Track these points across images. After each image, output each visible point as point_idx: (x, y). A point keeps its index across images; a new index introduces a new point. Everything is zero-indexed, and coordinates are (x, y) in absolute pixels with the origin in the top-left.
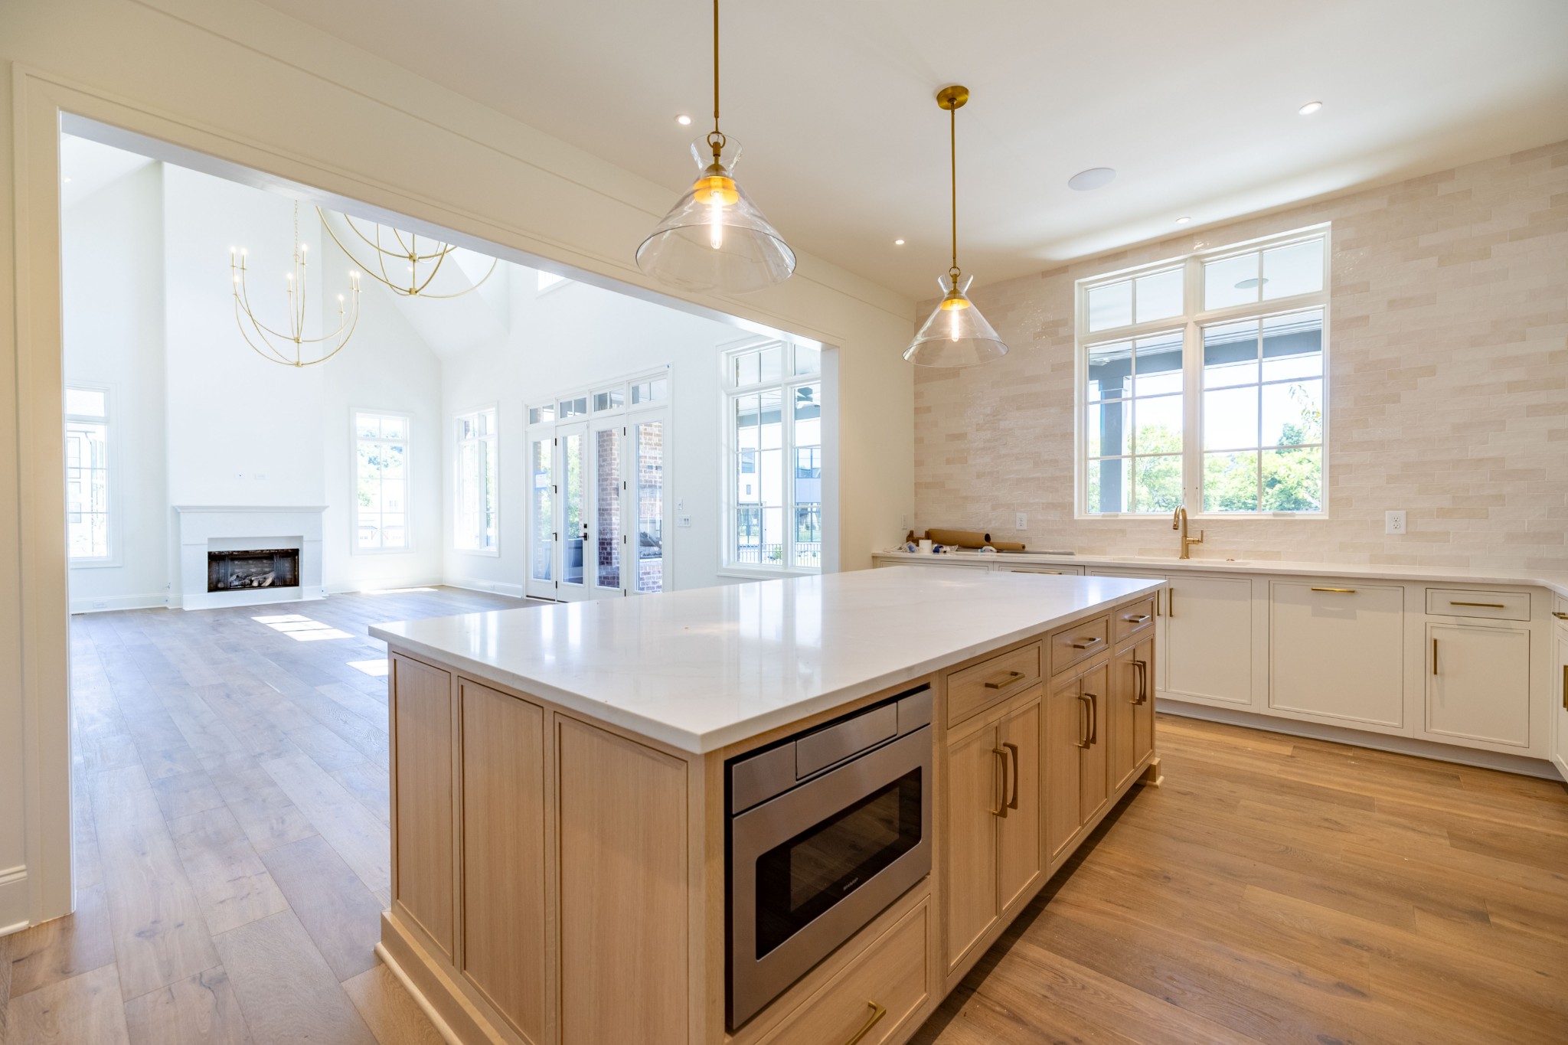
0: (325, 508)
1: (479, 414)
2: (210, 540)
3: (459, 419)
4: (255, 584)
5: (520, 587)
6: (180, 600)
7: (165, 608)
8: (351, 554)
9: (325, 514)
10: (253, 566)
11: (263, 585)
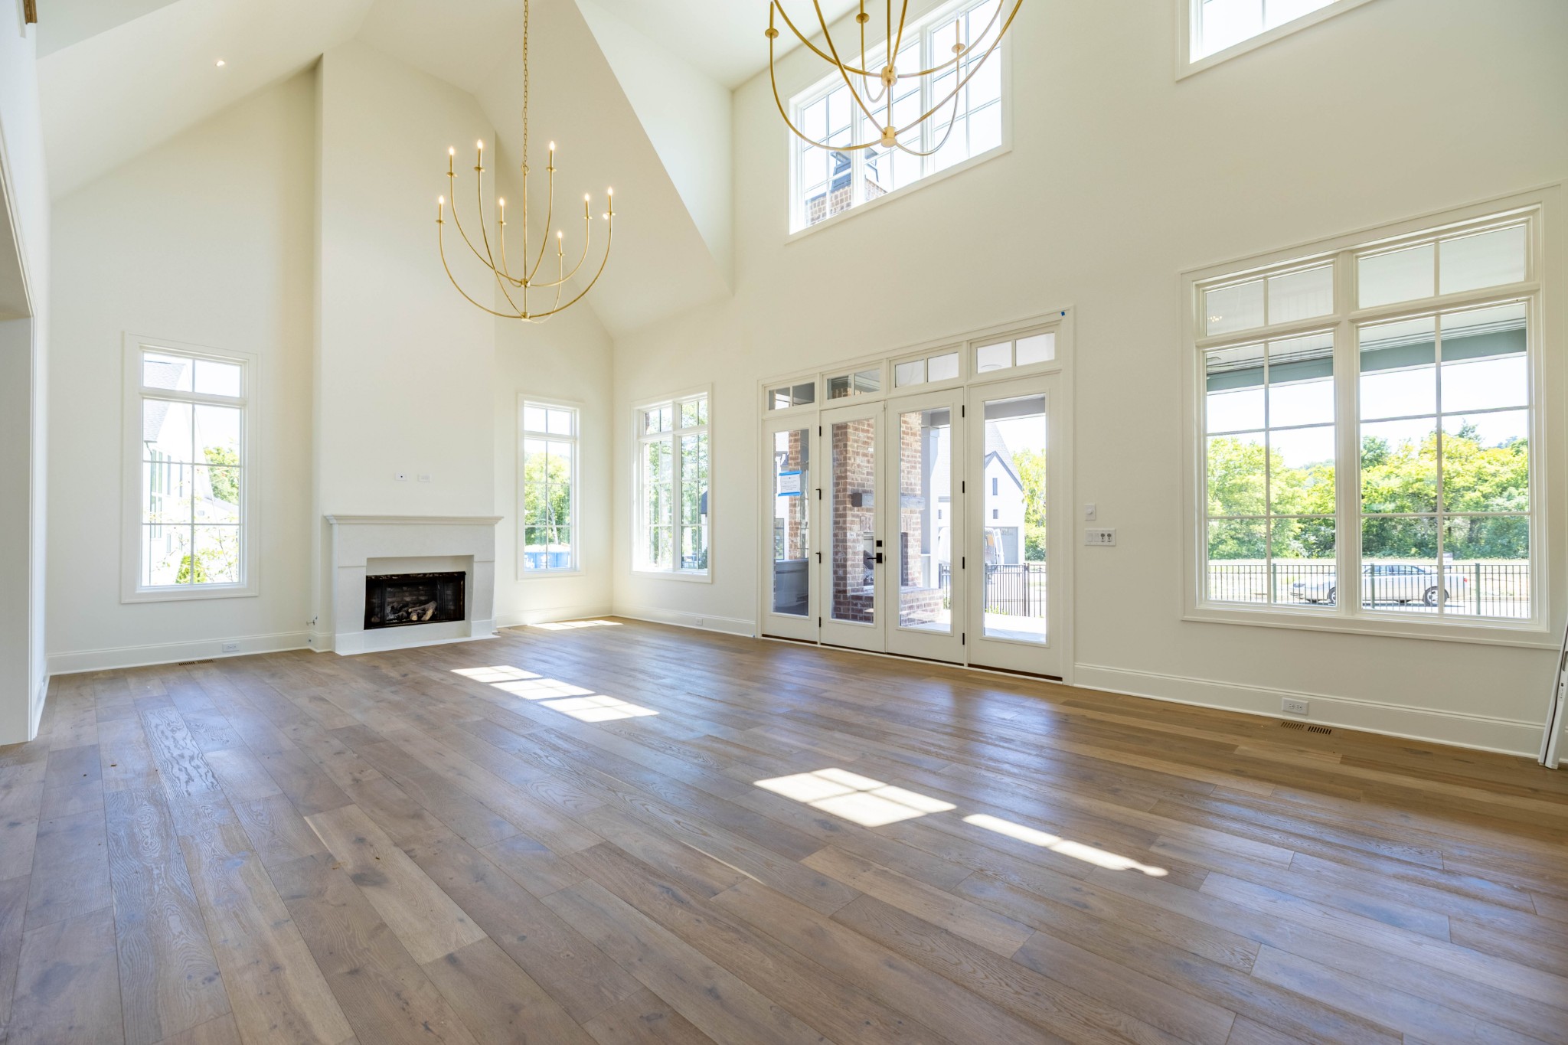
0: (498, 519)
1: (674, 403)
2: (370, 560)
3: (639, 410)
4: (414, 618)
5: (753, 622)
6: (331, 640)
7: (310, 651)
8: (517, 578)
9: (498, 527)
10: (407, 594)
11: (423, 619)
